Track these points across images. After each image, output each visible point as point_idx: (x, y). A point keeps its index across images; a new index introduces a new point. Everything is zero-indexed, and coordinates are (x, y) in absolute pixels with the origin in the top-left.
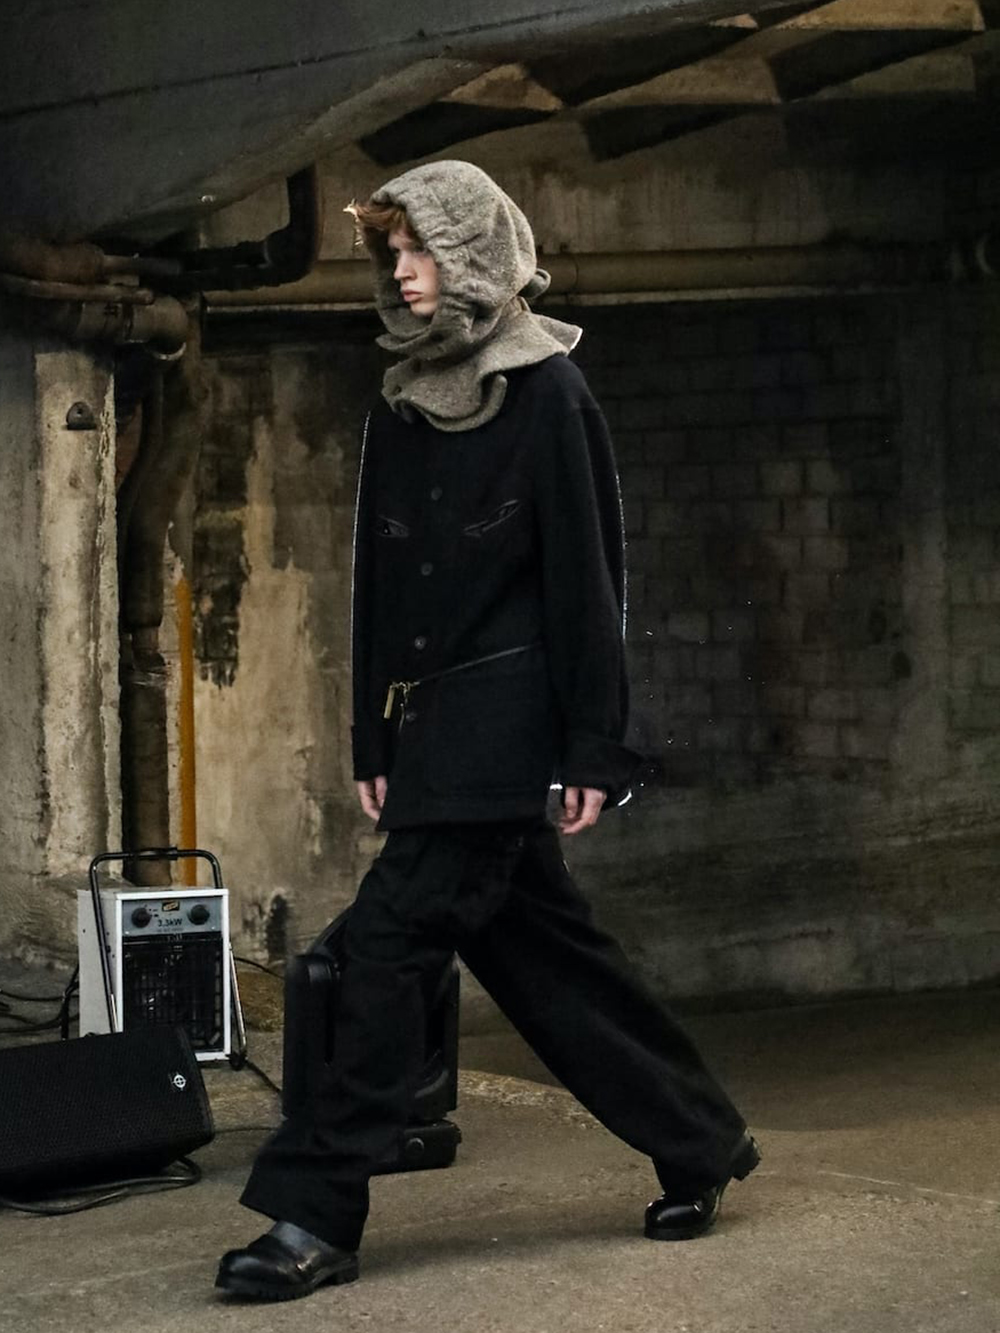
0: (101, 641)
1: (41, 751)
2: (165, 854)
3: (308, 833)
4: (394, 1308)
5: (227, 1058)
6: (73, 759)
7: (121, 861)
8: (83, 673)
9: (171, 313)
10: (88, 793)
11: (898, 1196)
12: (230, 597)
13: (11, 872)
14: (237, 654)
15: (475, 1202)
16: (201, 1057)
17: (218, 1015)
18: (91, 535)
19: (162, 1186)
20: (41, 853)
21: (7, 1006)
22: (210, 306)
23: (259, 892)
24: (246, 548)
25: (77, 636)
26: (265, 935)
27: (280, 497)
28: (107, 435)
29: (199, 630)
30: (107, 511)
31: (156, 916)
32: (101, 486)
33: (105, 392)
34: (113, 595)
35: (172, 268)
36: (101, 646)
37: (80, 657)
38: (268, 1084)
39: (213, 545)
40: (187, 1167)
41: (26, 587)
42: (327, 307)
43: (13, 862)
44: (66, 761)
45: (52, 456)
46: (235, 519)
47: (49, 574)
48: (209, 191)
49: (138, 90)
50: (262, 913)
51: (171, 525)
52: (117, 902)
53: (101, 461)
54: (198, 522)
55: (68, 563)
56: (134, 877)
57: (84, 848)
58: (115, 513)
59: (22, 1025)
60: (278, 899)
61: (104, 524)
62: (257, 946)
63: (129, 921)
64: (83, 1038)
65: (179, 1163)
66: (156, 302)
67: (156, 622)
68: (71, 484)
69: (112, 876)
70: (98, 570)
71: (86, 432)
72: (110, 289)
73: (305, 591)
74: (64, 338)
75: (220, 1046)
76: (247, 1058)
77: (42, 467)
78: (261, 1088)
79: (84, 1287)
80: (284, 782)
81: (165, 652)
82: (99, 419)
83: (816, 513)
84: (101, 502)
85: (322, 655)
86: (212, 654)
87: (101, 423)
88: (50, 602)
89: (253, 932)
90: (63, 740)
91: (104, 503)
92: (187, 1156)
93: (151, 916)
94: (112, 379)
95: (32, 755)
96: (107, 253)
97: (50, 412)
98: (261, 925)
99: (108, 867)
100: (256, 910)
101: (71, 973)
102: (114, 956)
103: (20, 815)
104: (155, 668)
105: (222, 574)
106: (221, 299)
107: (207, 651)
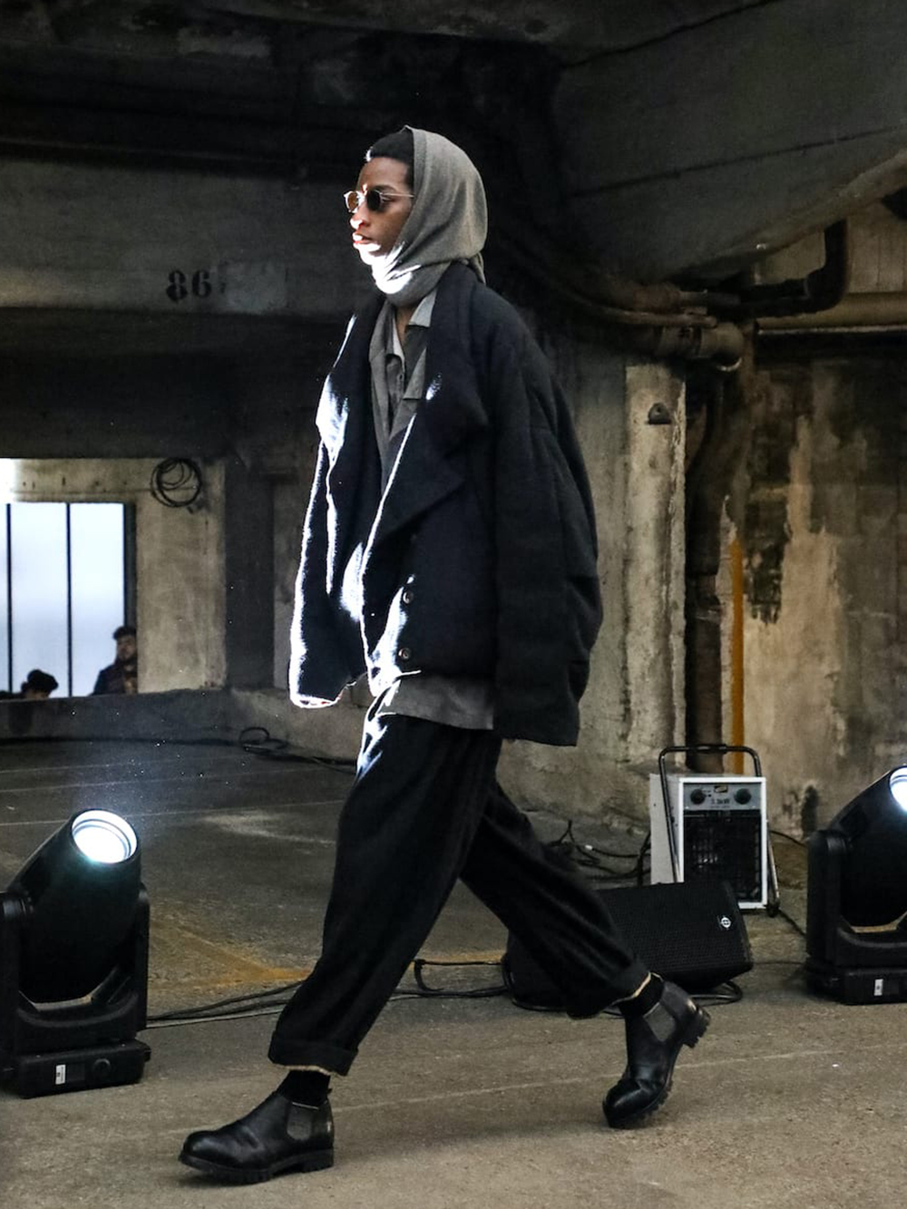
0: (671, 585)
1: (625, 668)
2: (718, 749)
3: (835, 739)
5: (764, 908)
6: (649, 675)
7: (684, 753)
8: (657, 609)
9: (730, 335)
10: (660, 701)
12: (775, 556)
13: (601, 760)
14: (780, 599)
16: (743, 905)
17: (757, 875)
18: (665, 503)
19: (712, 1002)
20: (623, 744)
21: (597, 859)
22: (762, 329)
23: (795, 782)
24: (789, 517)
25: (653, 582)
26: (799, 817)
27: (817, 476)
28: (679, 428)
29: (751, 580)
30: (677, 486)
31: (710, 796)
32: (673, 468)
33: (678, 395)
34: (680, 550)
35: (734, 301)
36: (671, 589)
37: (655, 597)
38: (796, 929)
39: (763, 515)
40: (732, 989)
41: (615, 543)
42: (854, 329)
43: (602, 751)
44: (643, 676)
45: (637, 445)
46: (780, 495)
47: (632, 533)
48: (763, 241)
50: (797, 799)
51: (727, 498)
52: (680, 784)
53: (674, 448)
54: (753, 496)
55: (647, 526)
56: (693, 766)
57: (656, 743)
58: (684, 488)
59: (609, 874)
60: (810, 790)
61: (675, 496)
62: (793, 825)
63: (689, 800)
64: (654, 886)
65: (724, 985)
66: (719, 327)
67: (713, 571)
68: (651, 466)
69: (677, 765)
70: (670, 531)
71: (662, 426)
72: (685, 317)
73: (834, 550)
74: (648, 355)
75: (759, 898)
76: (780, 909)
77: (629, 453)
78: (790, 932)
80: (815, 699)
81: (722, 595)
82: (673, 417)
84: (673, 479)
85: (848, 601)
86: (761, 598)
87: (674, 419)
88: (633, 555)
89: (791, 815)
90: (641, 660)
91: (675, 481)
92: (732, 980)
93: (705, 796)
94: (684, 385)
95: (618, 670)
96: (683, 290)
97: (636, 410)
98: (796, 809)
99: (674, 757)
100: (793, 797)
101: (644, 838)
102: (677, 825)
103: (608, 716)
104: (711, 607)
105: (768, 537)
106: (769, 323)
107: (756, 596)
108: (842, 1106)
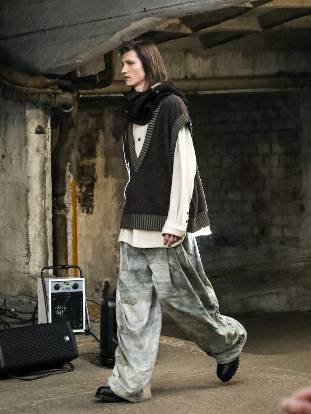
0: (46, 200)
1: (27, 235)
2: (66, 267)
4: (133, 410)
5: (84, 331)
6: (38, 237)
7: (52, 269)
8: (41, 210)
9: (67, 97)
10: (42, 248)
11: (294, 375)
12: (91, 187)
13: (18, 273)
14: (93, 205)
15: (160, 377)
16: (74, 331)
17: (81, 318)
18: (43, 167)
19: (62, 372)
20: (27, 267)
21: (16, 315)
22: (81, 95)
23: (100, 280)
24: (96, 171)
25: (39, 199)
26: (102, 293)
27: (107, 155)
28: (48, 135)
29: (82, 197)
30: (48, 159)
31: (62, 286)
32: (46, 152)
33: (48, 122)
34: (50, 186)
35: (69, 83)
36: (46, 202)
37: (40, 205)
38: (97, 339)
39: (86, 170)
40: (70, 366)
41: (23, 183)
43: (19, 270)
44: (35, 238)
45: (31, 142)
46: (93, 162)
47: (30, 179)
48: (79, 59)
49: (58, 28)
50: (101, 286)
51: (69, 163)
52: (51, 282)
53: (46, 144)
54: (81, 163)
55: (36, 175)
56: (56, 274)
57: (41, 265)
58: (51, 160)
59: (21, 321)
60: (106, 282)
61: (47, 163)
62: (100, 297)
63: (53, 288)
64: (39, 325)
65: (67, 364)
66: (63, 94)
67: (63, 194)
68: (37, 151)
69: (50, 274)
70: (45, 178)
71: (42, 135)
72: (49, 90)
73: (115, 185)
74: (35, 104)
75: (82, 328)
76: (90, 332)
77: (28, 146)
78: (94, 341)
79: (36, 403)
80: (108, 245)
82: (46, 131)
83: (275, 160)
84: (46, 156)
85: (120, 205)
86: (86, 205)
87: (46, 132)
88: (30, 188)
89: (99, 292)
90: (34, 231)
91: (47, 157)
92: (70, 362)
93: (60, 287)
94: (50, 118)
95: (25, 236)
96: (48, 78)
97: (30, 128)
98: (101, 290)
99: (48, 271)
100: (99, 285)
101: (36, 305)
102: (49, 299)
103: (21, 255)
104: (63, 209)
105: (89, 179)
106: (84, 93)
107: (84, 204)
108: (113, 411)
